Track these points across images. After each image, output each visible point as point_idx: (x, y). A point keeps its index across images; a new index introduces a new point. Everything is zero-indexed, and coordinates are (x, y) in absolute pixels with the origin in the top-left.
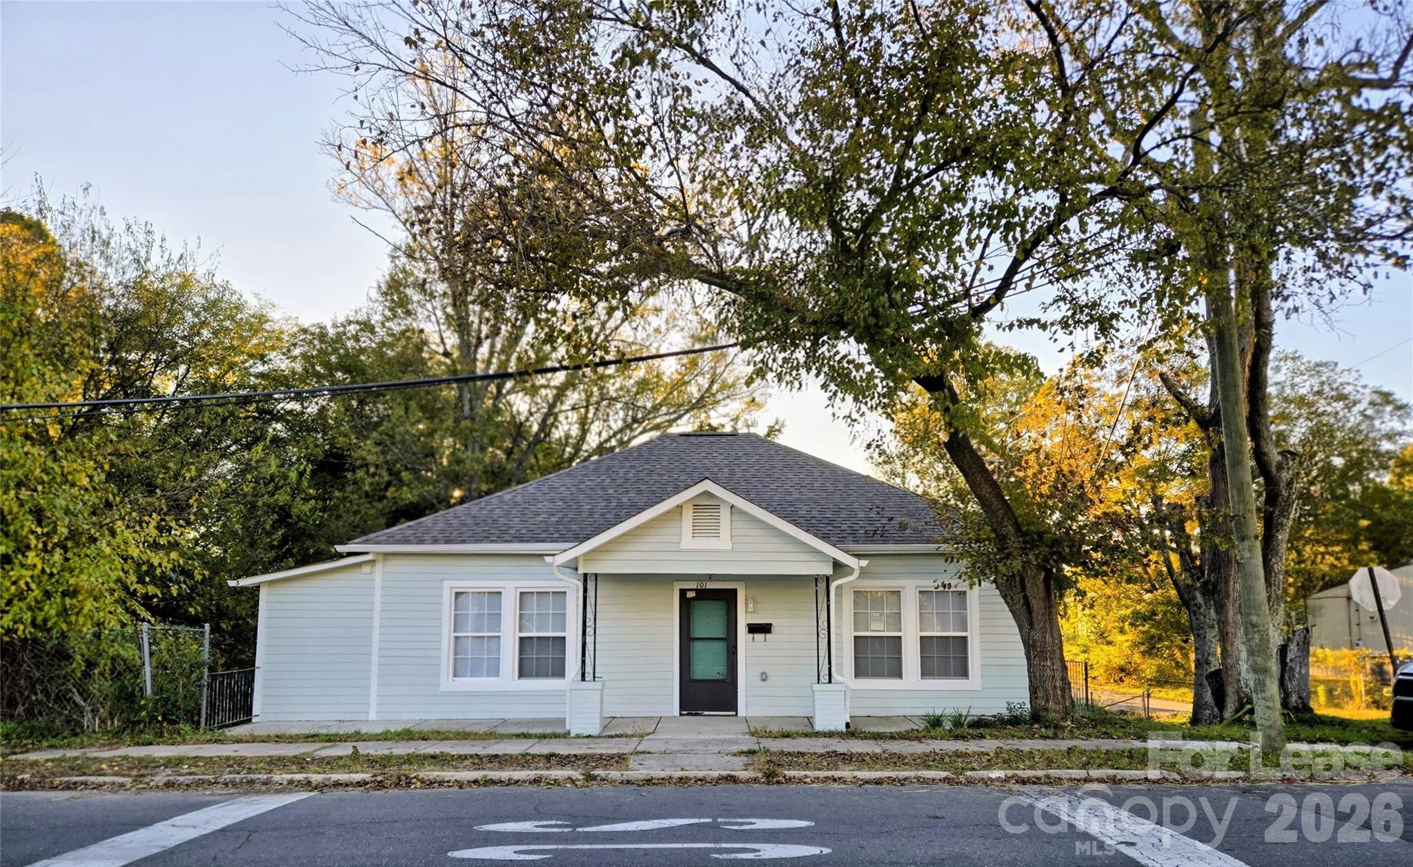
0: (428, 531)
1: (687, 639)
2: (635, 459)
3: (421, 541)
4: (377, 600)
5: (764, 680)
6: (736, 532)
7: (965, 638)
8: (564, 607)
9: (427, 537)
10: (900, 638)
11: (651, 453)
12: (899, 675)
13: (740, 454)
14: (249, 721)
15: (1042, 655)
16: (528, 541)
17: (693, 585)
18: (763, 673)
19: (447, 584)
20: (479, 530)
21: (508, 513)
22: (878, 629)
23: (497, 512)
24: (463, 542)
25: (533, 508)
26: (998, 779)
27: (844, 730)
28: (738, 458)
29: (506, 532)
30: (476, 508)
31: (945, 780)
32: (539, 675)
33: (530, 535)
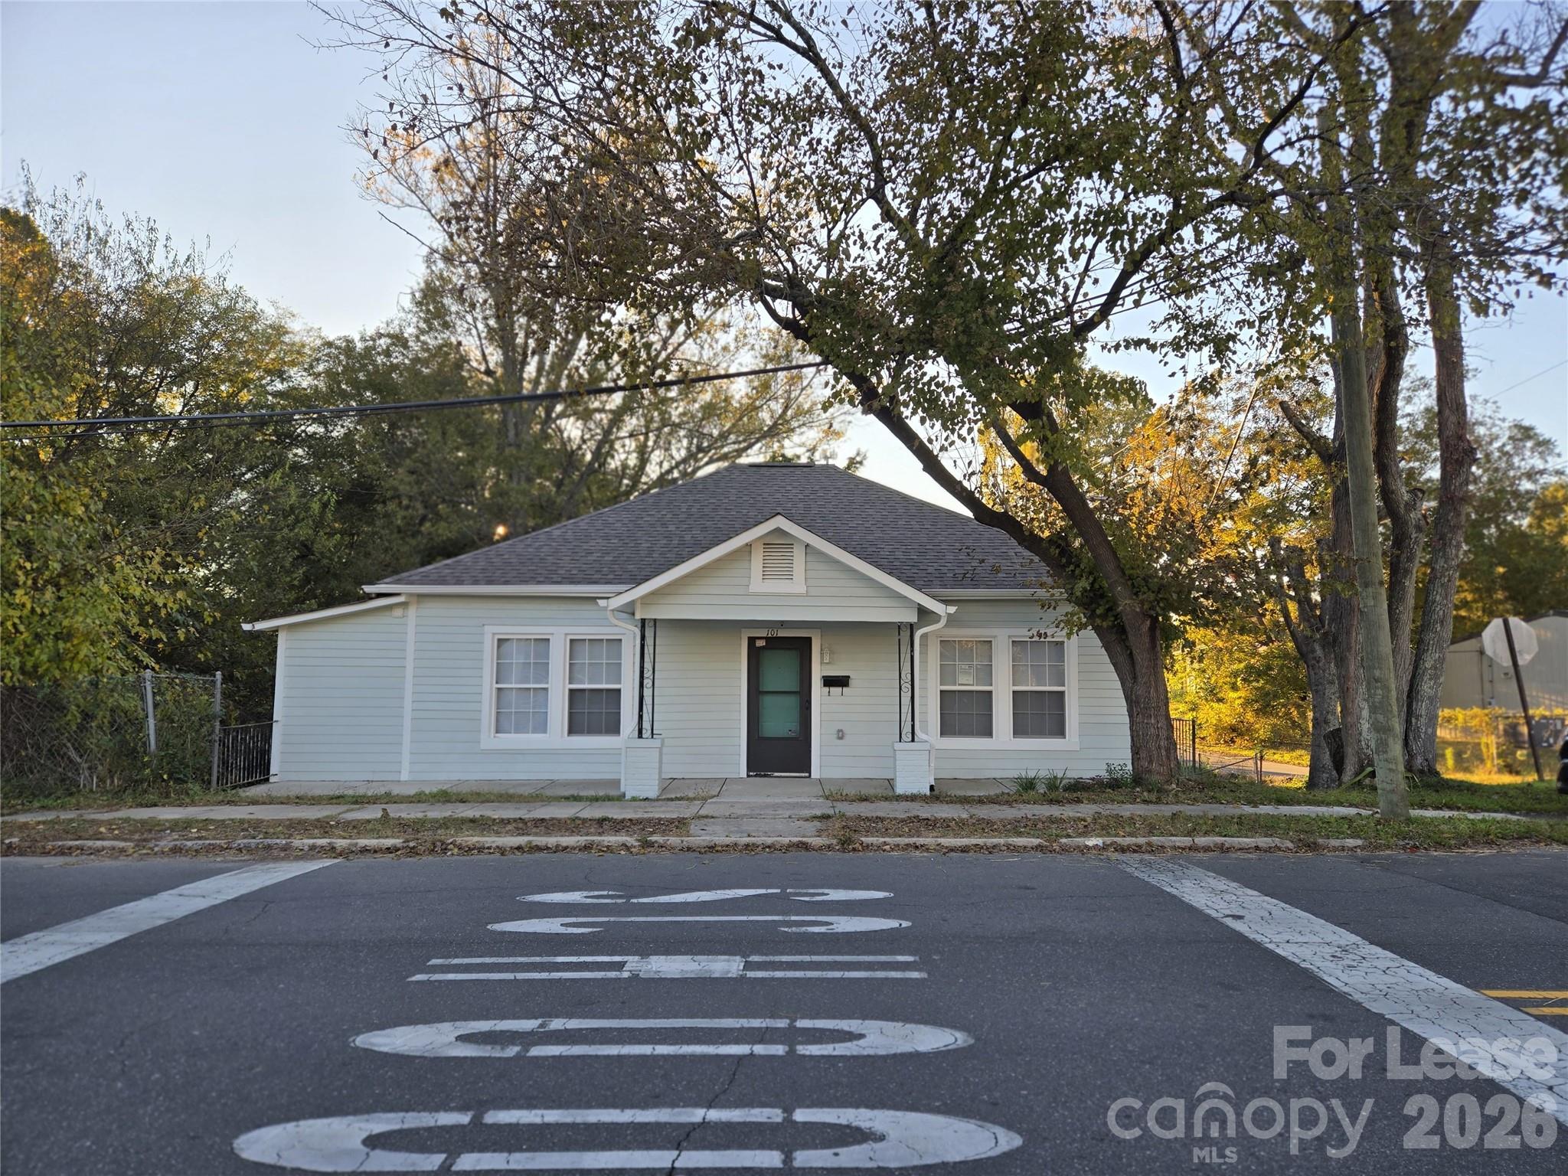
0: (467, 570)
1: (755, 693)
2: (700, 493)
3: (460, 582)
4: (410, 647)
5: (841, 738)
6: (810, 574)
7: (1062, 694)
8: (619, 657)
9: (466, 577)
10: (990, 693)
11: (717, 486)
12: (988, 734)
14: (267, 781)
15: (1145, 712)
16: (579, 583)
17: (763, 633)
18: (839, 731)
19: (489, 630)
20: (524, 570)
21: (557, 550)
22: (966, 683)
23: (545, 549)
24: (507, 583)
25: (585, 546)
26: (1095, 847)
27: (928, 793)
29: (554, 572)
30: (524, 545)
31: (1038, 848)
32: (591, 732)
33: (581, 576)
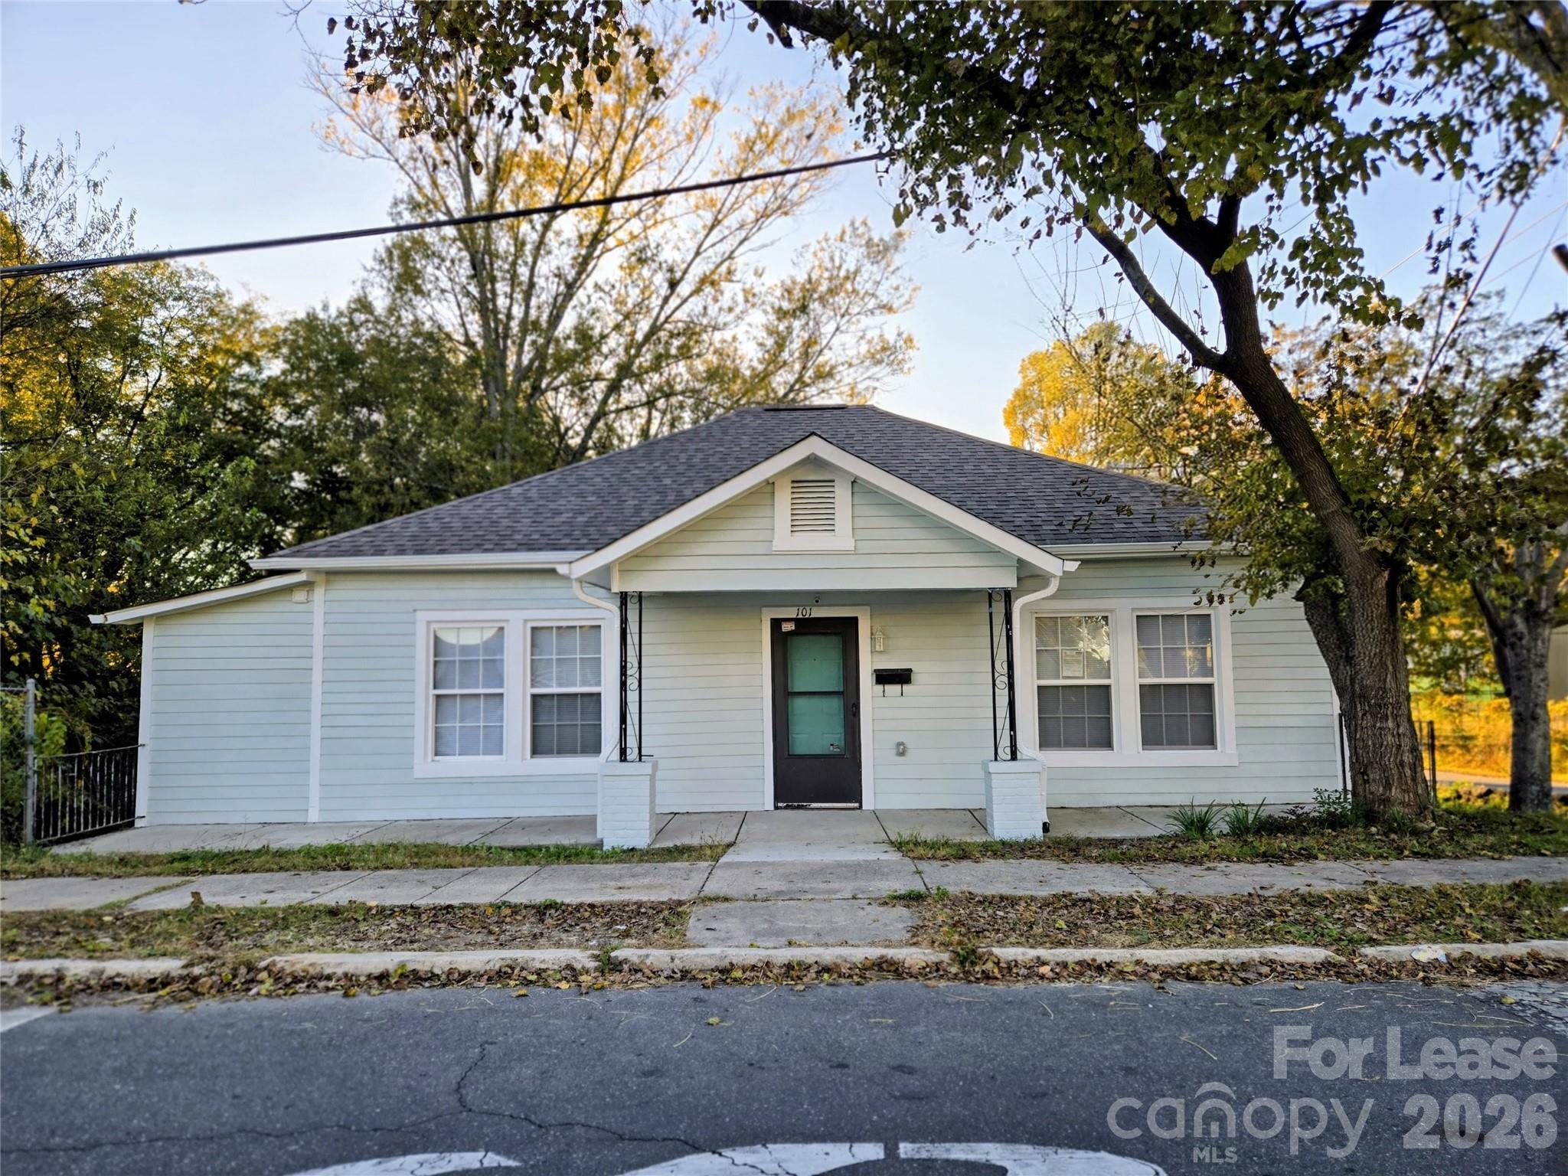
0: (392, 537)
1: (783, 695)
2: (703, 440)
3: (379, 552)
4: (318, 641)
5: (902, 754)
6: (860, 523)
7: (1210, 686)
8: (598, 649)
9: (389, 546)
10: (1107, 687)
11: (725, 432)
12: (1107, 743)
13: (853, 431)
14: (130, 825)
15: (1378, 711)
16: (540, 549)
17: (791, 613)
18: (899, 744)
19: (422, 616)
20: (469, 535)
21: (515, 511)
22: (1074, 676)
23: (500, 511)
24: (442, 552)
25: (552, 506)
26: (1434, 964)
27: (1039, 834)
28: (850, 436)
29: (509, 537)
30: (470, 506)
31: (1326, 966)
32: (562, 750)
33: (544, 541)
